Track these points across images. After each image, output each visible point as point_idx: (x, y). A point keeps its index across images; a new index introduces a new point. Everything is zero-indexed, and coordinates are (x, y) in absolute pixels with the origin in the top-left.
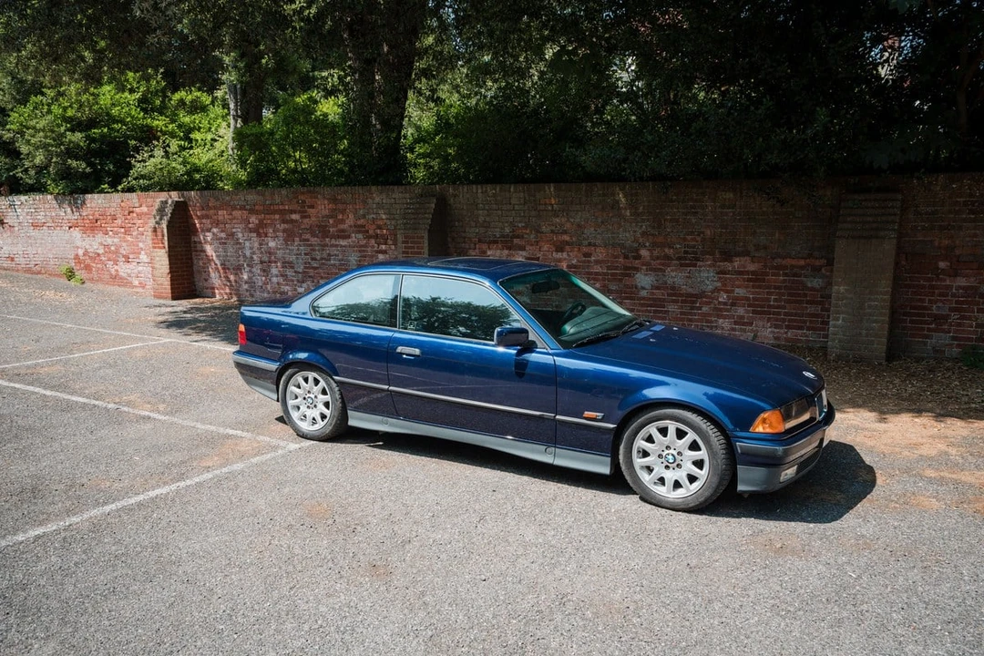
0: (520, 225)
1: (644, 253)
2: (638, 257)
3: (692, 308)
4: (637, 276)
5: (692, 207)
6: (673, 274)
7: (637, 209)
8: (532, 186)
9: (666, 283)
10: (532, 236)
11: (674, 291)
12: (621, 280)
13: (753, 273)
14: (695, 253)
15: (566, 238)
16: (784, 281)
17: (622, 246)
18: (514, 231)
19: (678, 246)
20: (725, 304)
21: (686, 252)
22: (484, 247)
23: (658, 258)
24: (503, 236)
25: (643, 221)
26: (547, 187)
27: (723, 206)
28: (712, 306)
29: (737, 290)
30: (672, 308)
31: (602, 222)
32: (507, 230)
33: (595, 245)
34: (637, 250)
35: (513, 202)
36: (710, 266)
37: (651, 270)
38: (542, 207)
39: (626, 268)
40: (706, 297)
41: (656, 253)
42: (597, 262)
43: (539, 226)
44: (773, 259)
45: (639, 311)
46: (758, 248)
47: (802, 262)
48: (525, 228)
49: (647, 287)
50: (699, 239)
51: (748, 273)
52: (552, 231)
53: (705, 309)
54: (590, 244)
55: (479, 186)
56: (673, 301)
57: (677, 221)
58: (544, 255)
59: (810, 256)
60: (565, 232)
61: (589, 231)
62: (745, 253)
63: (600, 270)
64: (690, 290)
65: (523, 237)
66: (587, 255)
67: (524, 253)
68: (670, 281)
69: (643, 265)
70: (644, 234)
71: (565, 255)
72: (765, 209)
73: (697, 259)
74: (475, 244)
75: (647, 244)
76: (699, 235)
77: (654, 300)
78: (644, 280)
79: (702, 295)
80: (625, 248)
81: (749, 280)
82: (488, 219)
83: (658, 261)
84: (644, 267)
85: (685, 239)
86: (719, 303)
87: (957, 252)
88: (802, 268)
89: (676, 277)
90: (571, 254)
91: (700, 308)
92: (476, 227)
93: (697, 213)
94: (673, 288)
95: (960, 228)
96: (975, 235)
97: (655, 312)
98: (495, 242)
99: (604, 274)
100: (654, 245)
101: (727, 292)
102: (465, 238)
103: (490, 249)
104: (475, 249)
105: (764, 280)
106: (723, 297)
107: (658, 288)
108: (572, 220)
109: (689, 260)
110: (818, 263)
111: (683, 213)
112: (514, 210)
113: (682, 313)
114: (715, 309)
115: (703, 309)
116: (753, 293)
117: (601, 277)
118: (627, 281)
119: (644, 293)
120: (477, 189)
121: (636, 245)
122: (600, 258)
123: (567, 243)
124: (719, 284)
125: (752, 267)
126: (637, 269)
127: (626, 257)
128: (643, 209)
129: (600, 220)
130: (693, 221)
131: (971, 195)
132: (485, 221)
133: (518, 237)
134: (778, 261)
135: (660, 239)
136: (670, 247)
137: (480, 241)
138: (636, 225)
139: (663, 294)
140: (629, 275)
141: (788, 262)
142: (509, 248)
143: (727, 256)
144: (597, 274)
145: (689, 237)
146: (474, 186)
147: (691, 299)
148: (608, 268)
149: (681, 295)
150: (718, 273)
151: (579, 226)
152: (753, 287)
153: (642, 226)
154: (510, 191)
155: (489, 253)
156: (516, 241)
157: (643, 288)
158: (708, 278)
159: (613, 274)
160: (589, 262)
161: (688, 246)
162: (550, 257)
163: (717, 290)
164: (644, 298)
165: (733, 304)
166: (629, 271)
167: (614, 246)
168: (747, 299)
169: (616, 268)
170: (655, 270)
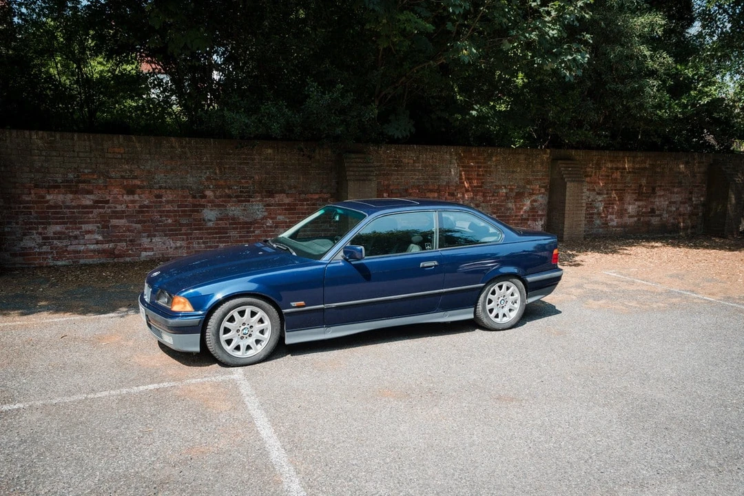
0: (86, 171)
1: (209, 193)
2: (204, 197)
3: (248, 232)
4: (204, 211)
5: (245, 159)
6: (233, 208)
7: (201, 159)
8: (98, 135)
9: (228, 215)
10: (100, 182)
11: (234, 221)
12: (190, 215)
13: (288, 204)
14: (249, 192)
15: (138, 182)
16: (307, 209)
17: (190, 189)
18: (78, 176)
19: (236, 188)
20: (271, 227)
21: (241, 192)
22: (42, 192)
23: (221, 197)
24: (67, 181)
25: (207, 168)
26: (115, 139)
27: (266, 159)
28: (262, 229)
29: (279, 217)
30: (233, 233)
31: (171, 170)
32: (71, 176)
33: (165, 188)
34: (202, 192)
35: (77, 150)
36: (259, 201)
37: (215, 206)
38: (110, 155)
39: (194, 206)
40: (257, 223)
41: (218, 193)
42: (168, 202)
43: (108, 172)
44: (300, 194)
45: (206, 238)
46: (290, 188)
47: (317, 196)
48: (93, 173)
49: (213, 219)
50: (250, 182)
51: (284, 204)
52: (123, 177)
53: (257, 232)
54: (161, 188)
55: (33, 133)
56: (234, 228)
57: (234, 169)
58: (114, 198)
59: (321, 192)
60: (135, 178)
61: (159, 177)
62: (283, 192)
63: (172, 209)
64: (246, 220)
65: (89, 182)
66: (160, 197)
67: (92, 197)
68: (231, 214)
69: (209, 202)
70: (208, 179)
71: (136, 197)
72: (293, 162)
73: (250, 197)
74: (30, 189)
75: (211, 187)
76: (250, 179)
77: (219, 228)
78: (210, 214)
79: (255, 222)
80: (192, 190)
81: (286, 209)
82: (46, 165)
83: (221, 199)
84: (210, 204)
85: (240, 182)
86: (267, 227)
87: (391, 188)
88: (317, 200)
89: (235, 210)
90: (142, 196)
91: (254, 232)
92: (31, 172)
93: (248, 163)
94: (233, 219)
95: (392, 174)
96: (398, 179)
97: (220, 238)
98: (57, 187)
99: (175, 211)
100: (217, 187)
101: (272, 218)
102: (15, 183)
103: (49, 193)
104: (30, 194)
105: (295, 209)
106: (269, 223)
107: (221, 219)
108: (142, 167)
109: (244, 197)
110: (326, 196)
111: (238, 163)
112: (78, 157)
113: (240, 237)
114: (264, 231)
115: (256, 232)
116: (289, 219)
117: (172, 214)
118: (195, 215)
119: (210, 224)
120: (30, 135)
121: (201, 187)
122: (170, 198)
123: (139, 187)
124: (266, 214)
125: (287, 201)
126: (204, 206)
127: (194, 197)
128: (207, 159)
129: (169, 167)
130: (246, 169)
131: (395, 157)
132: (42, 166)
133: (84, 182)
134: (303, 196)
135: (222, 182)
136: (229, 188)
137: (36, 186)
138: (201, 172)
139: (226, 224)
140: (197, 211)
141: (309, 196)
142: (76, 192)
143: (271, 194)
144: (168, 211)
145: (243, 181)
146: (27, 133)
147: (247, 226)
148: (179, 206)
149: (240, 223)
150: (264, 206)
151: (149, 172)
152: (289, 214)
153: (206, 173)
154: (73, 139)
155: (48, 197)
156: (81, 186)
157: (210, 221)
158: (258, 210)
159: (182, 211)
160: (161, 202)
161: (243, 187)
162: (121, 199)
163: (264, 218)
164: (210, 228)
165: (276, 227)
166: (197, 208)
167: (183, 188)
168: (286, 222)
169: (186, 206)
170: (219, 206)
